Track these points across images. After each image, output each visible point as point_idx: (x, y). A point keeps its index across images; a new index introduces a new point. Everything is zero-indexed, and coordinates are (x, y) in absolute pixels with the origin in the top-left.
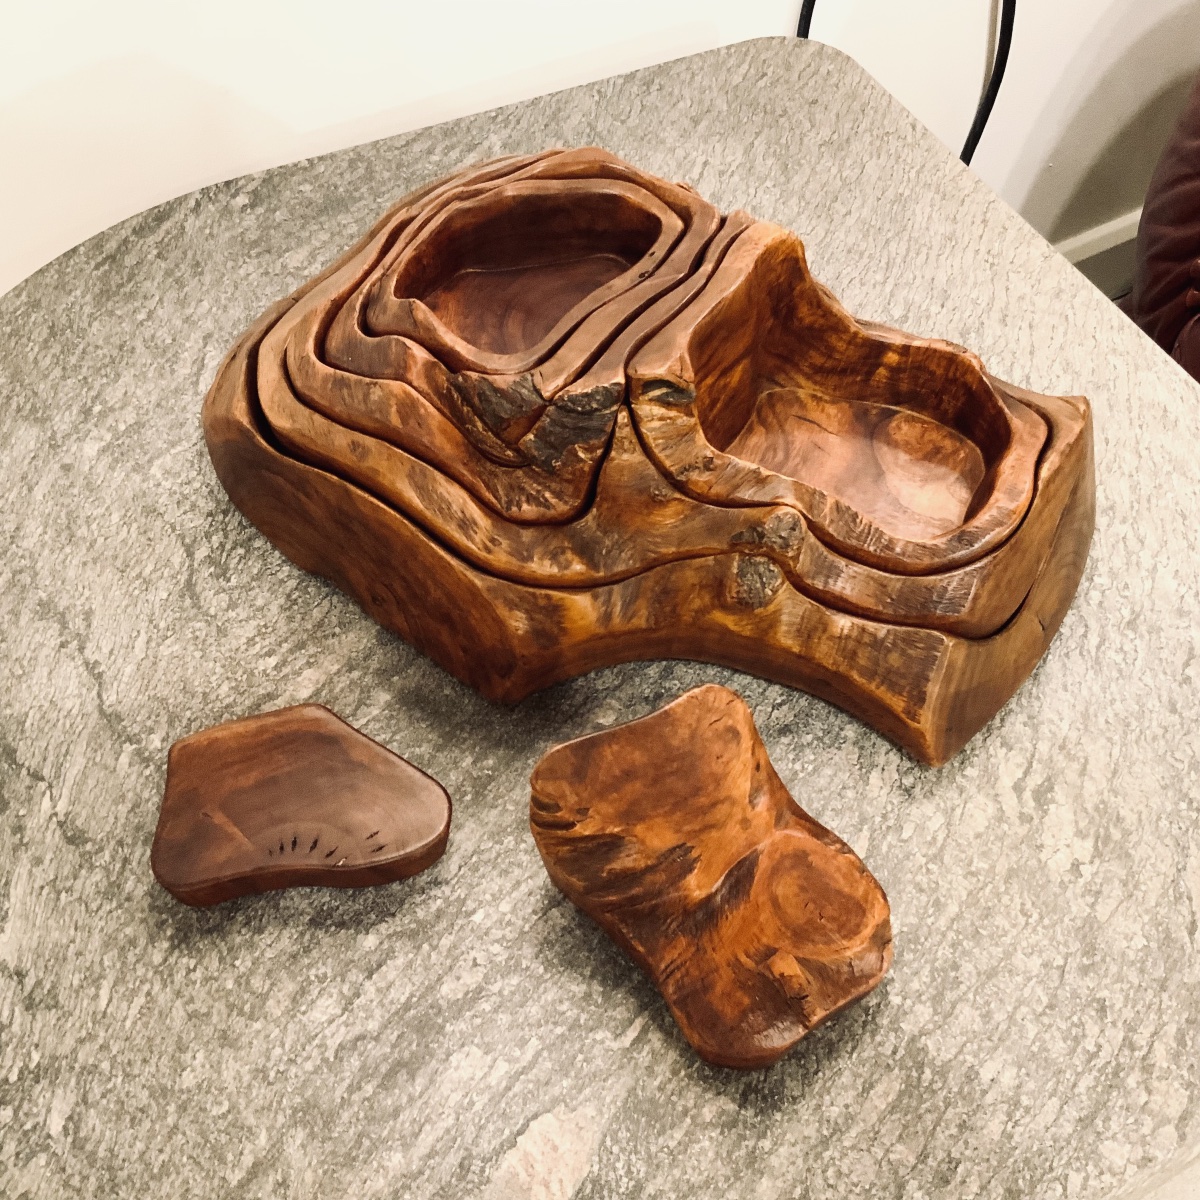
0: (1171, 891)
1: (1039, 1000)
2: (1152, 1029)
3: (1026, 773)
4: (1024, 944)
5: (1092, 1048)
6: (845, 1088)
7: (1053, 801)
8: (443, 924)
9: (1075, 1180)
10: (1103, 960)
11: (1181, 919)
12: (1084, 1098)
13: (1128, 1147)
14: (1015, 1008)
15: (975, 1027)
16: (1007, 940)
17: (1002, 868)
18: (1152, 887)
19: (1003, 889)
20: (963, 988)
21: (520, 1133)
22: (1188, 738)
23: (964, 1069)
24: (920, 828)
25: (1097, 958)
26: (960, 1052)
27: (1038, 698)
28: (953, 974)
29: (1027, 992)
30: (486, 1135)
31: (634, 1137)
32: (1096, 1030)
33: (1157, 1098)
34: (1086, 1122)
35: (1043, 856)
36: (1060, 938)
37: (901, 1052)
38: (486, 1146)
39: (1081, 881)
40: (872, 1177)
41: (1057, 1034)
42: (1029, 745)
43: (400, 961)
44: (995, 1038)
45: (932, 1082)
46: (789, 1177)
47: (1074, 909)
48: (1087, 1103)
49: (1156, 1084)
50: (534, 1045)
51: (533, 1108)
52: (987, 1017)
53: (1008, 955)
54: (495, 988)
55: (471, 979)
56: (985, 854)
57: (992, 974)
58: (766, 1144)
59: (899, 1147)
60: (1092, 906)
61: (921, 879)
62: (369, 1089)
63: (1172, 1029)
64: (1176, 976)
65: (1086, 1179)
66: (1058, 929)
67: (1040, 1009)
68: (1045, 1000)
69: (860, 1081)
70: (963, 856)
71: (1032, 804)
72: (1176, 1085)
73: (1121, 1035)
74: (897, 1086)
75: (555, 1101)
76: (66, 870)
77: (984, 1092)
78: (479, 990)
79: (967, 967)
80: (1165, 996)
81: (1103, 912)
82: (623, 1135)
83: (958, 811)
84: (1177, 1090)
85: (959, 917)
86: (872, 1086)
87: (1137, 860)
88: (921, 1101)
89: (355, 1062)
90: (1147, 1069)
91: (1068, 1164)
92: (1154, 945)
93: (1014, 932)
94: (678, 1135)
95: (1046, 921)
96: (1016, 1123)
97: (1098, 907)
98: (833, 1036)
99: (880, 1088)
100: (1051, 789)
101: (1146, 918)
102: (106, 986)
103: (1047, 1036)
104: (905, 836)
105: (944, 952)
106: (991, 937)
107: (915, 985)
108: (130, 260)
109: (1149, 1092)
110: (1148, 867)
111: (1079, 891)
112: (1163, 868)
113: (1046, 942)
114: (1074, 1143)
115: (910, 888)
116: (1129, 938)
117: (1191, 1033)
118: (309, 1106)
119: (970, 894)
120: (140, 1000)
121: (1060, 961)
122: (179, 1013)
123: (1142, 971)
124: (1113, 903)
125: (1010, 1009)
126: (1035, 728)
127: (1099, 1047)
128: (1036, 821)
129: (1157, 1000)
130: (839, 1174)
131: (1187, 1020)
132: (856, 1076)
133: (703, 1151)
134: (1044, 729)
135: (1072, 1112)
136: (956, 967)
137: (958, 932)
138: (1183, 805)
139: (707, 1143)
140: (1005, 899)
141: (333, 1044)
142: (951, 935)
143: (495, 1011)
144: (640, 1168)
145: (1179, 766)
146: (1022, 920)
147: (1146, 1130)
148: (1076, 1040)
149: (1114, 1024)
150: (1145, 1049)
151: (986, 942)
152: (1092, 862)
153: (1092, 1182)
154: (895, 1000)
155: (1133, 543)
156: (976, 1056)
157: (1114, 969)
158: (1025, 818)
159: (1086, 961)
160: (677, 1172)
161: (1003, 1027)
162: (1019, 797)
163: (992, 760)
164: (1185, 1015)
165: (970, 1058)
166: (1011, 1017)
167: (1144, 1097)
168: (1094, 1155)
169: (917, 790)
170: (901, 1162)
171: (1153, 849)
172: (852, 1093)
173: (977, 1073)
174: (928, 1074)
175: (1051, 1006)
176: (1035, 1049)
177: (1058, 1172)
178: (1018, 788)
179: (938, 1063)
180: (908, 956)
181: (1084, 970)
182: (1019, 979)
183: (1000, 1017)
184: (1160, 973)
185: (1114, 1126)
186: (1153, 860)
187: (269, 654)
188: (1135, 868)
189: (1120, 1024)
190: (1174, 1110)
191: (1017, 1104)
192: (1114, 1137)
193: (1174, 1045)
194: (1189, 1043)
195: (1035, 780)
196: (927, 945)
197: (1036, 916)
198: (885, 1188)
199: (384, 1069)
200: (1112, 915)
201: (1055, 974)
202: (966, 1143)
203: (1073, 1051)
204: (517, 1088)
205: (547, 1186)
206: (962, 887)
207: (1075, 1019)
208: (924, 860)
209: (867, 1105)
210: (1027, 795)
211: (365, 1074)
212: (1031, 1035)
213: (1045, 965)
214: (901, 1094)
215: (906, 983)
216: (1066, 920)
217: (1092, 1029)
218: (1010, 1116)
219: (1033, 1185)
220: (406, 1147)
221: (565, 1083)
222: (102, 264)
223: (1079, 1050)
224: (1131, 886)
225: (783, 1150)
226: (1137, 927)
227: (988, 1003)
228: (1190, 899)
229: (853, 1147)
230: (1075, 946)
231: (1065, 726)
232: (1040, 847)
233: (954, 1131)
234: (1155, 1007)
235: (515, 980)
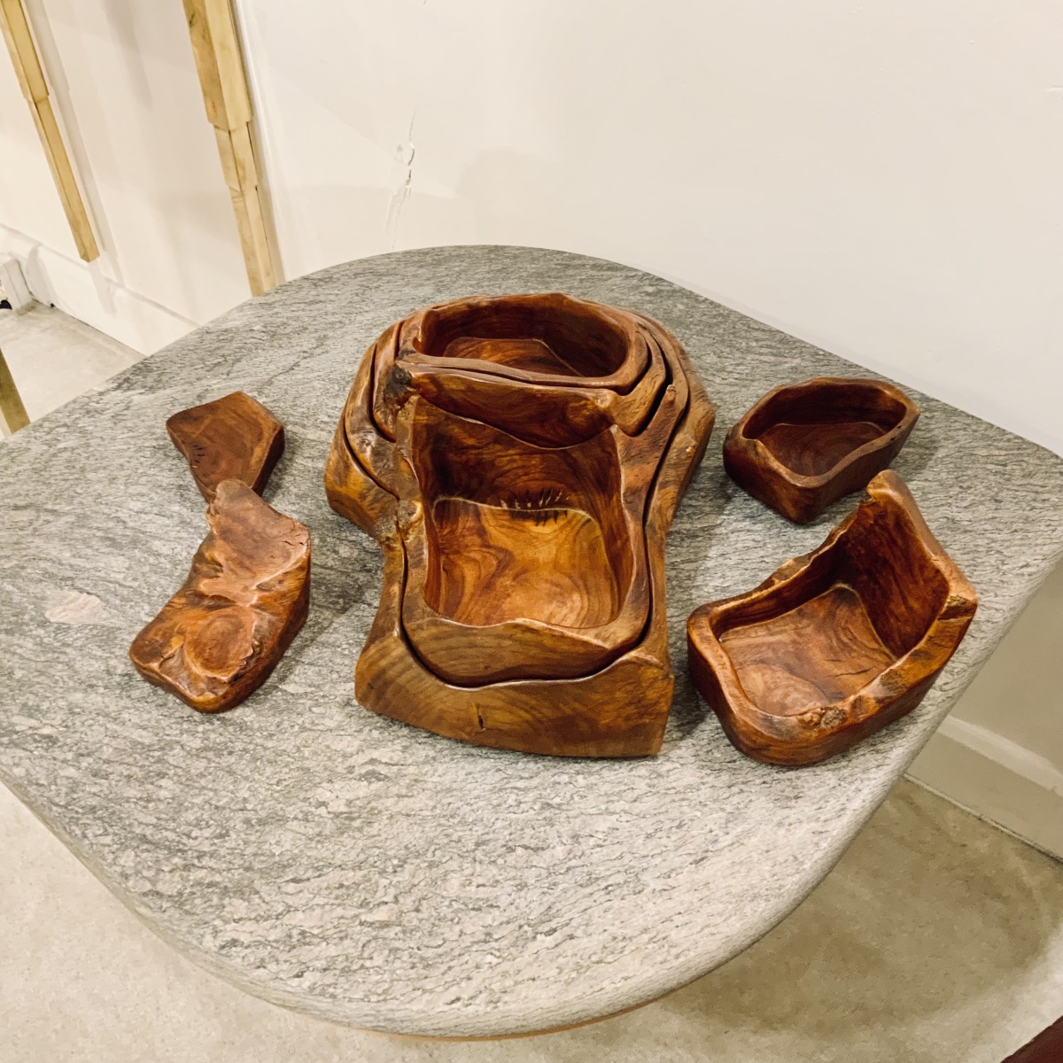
0: (322, 863)
1: (219, 801)
2: (215, 866)
3: (386, 764)
4: (257, 786)
5: (193, 835)
6: (140, 717)
7: (370, 783)
8: (192, 530)
9: (107, 840)
10: (257, 831)
11: (302, 873)
12: (160, 836)
13: (133, 865)
14: (211, 789)
15: (193, 771)
16: (257, 776)
17: (307, 764)
18: (323, 852)
19: (292, 767)
20: (217, 760)
21: (88, 593)
22: (456, 857)
23: (164, 771)
24: (323, 716)
25: (258, 828)
26: (175, 767)
27: (452, 760)
28: (225, 753)
29: (224, 793)
30: (86, 581)
31: (94, 636)
32: (207, 835)
33: (168, 876)
34: (144, 839)
35: (324, 784)
36: (267, 805)
37: (168, 738)
38: (78, 584)
39: (313, 809)
40: (92, 740)
41: (199, 814)
42: (410, 761)
43: (167, 522)
44: (188, 783)
45: (153, 757)
46: (86, 705)
47: (291, 809)
48: (156, 837)
49: (178, 874)
50: (136, 584)
51: (102, 593)
52: (202, 775)
53: (246, 778)
54: (162, 560)
55: (165, 550)
56: (315, 753)
57: (231, 773)
58: (101, 690)
59: (111, 750)
60: (296, 818)
61: (286, 724)
62: (100, 534)
63: (218, 878)
64: (257, 876)
65: (109, 846)
66: (273, 802)
67: (213, 802)
68: (221, 804)
69: (146, 723)
70: (310, 742)
71: (363, 771)
72: (179, 886)
73: (206, 849)
74: (147, 741)
75: (107, 601)
76: (182, 401)
77: (152, 784)
78: (159, 555)
79: (232, 759)
80: (241, 871)
81: (294, 825)
82: (95, 632)
83: (342, 733)
84: (175, 887)
85: (266, 749)
86: (144, 729)
87: (341, 839)
88: (140, 754)
89: (111, 524)
90: (187, 868)
91: (116, 834)
92: (277, 859)
93: (264, 779)
94: (99, 653)
95: (276, 795)
96: (136, 803)
97: (295, 822)
98: (170, 705)
99: (144, 733)
100: (379, 780)
101: (296, 851)
102: (131, 434)
103: (196, 809)
104: (314, 709)
105: (239, 746)
106: (257, 767)
107: (213, 736)
108: (570, 272)
109: (171, 872)
110: (337, 847)
111: (305, 809)
112: (339, 855)
113: (261, 797)
114: (129, 835)
115: (277, 720)
116: (278, 843)
117: (218, 890)
118: (85, 517)
119: (284, 751)
120: (125, 447)
121: (249, 807)
122: (122, 461)
123: (255, 855)
124: (302, 830)
125: (210, 786)
126: (425, 763)
127: (196, 838)
128: (351, 776)
129: (236, 866)
130: (91, 725)
131: (226, 887)
132: (149, 720)
133: (91, 665)
134: (427, 768)
135: (149, 832)
136: (230, 753)
137: (254, 750)
138: (396, 862)
139: (97, 666)
140: (287, 770)
141: (119, 514)
142: (251, 747)
143: (150, 564)
144: (79, 643)
145: (429, 854)
146: (274, 781)
147: (145, 873)
148: (197, 825)
149: (215, 844)
150: (200, 865)
151: (252, 766)
152: (329, 813)
153: (107, 849)
154: (200, 728)
155: (631, 795)
156: (175, 775)
157: (253, 838)
158: (351, 769)
159: (253, 822)
160: (79, 658)
161: (197, 785)
162: (366, 763)
163: (390, 744)
164: (229, 885)
165: (172, 772)
166: (204, 788)
167: (166, 869)
168: (124, 847)
169: (351, 708)
170: (102, 752)
171: (352, 848)
172: (138, 721)
173: (163, 777)
174: (157, 754)
175: (217, 808)
176: (186, 804)
177: (110, 830)
178: (372, 761)
179: (165, 757)
180: (231, 729)
181: (247, 821)
182: (231, 787)
183: (203, 782)
184: (257, 866)
185: (144, 855)
186: (343, 849)
187: (329, 416)
188: (333, 839)
189: (214, 848)
190: (160, 887)
191: (148, 801)
192: (137, 856)
193: (206, 882)
194: (210, 890)
195: (384, 770)
196: (241, 737)
197: (278, 788)
198: (87, 748)
199: (111, 536)
200: (292, 831)
201: (241, 806)
202: (119, 781)
203: (189, 824)
204: (110, 585)
205: (64, 610)
206: (288, 745)
207: (211, 822)
208: (300, 722)
209: (133, 730)
210: (370, 767)
211: (107, 530)
212: (195, 801)
213: (245, 800)
214: (142, 744)
215: (213, 731)
216: (281, 805)
217: (207, 833)
218: (141, 799)
219: (100, 818)
220: (74, 556)
221: (118, 602)
222: (560, 264)
223: (191, 828)
224: (318, 838)
225: (99, 699)
226: (287, 846)
227: (210, 774)
228: (319, 876)
229: (107, 728)
230: (263, 814)
231: (435, 779)
232: (330, 781)
233: (126, 773)
234: (231, 866)
235: (169, 566)
